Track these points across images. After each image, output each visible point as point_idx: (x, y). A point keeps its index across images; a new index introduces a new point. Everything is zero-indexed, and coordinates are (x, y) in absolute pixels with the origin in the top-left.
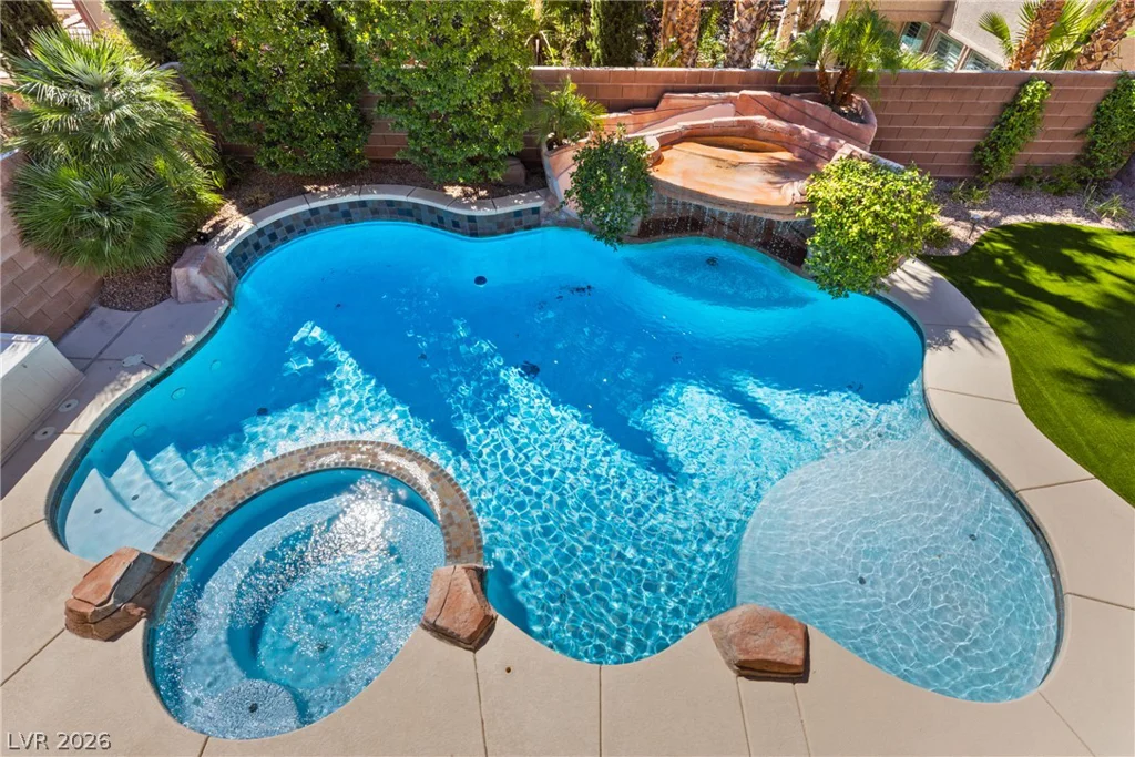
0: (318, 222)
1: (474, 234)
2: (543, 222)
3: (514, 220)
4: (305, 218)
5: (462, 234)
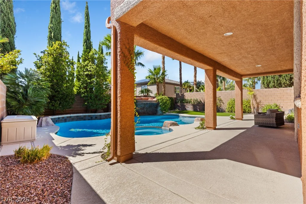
0: (59, 121)
3: (108, 116)
4: (56, 119)
5: (98, 119)
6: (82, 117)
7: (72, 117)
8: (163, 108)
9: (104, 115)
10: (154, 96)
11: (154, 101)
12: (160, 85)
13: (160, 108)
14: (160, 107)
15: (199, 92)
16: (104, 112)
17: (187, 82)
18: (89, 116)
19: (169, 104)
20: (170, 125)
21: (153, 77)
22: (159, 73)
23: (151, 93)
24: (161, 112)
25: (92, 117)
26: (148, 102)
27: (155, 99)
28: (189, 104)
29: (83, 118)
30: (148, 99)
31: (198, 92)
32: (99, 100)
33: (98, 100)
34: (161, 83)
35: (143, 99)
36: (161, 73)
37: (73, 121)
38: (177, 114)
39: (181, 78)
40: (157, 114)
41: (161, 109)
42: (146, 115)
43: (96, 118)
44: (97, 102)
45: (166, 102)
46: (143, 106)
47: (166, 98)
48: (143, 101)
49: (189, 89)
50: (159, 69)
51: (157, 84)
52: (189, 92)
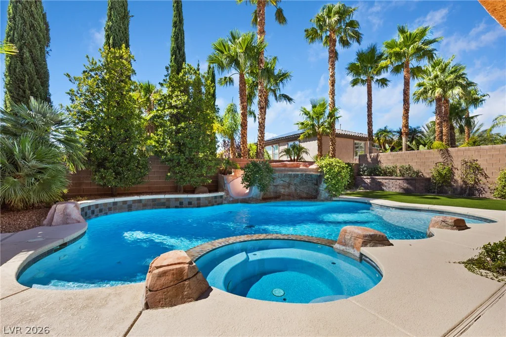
0: (115, 209)
1: (199, 206)
2: (224, 202)
3: (214, 200)
4: (110, 206)
5: (193, 207)
6: (162, 201)
7: (143, 202)
8: (332, 186)
9: (206, 198)
10: (312, 161)
11: (312, 170)
12: (324, 138)
13: (325, 185)
14: (326, 183)
15: (416, 151)
16: (210, 192)
17: (384, 131)
18: (177, 199)
19: (345, 176)
20: (361, 241)
21: (310, 122)
22: (322, 114)
23: (307, 153)
24: (327, 195)
25: (182, 202)
26: (298, 173)
27: (314, 167)
28: (390, 177)
29: (164, 203)
30: (298, 166)
31: (413, 150)
32: (197, 166)
33: (193, 168)
34: (327, 134)
35: (288, 166)
36: (326, 114)
37: (145, 209)
38: (366, 200)
39: (370, 124)
40: (318, 198)
41: (328, 186)
42: (294, 200)
43: (190, 204)
44: (191, 171)
45: (340, 172)
46: (287, 179)
47: (338, 163)
48: (288, 171)
49: (390, 146)
50: (323, 105)
51: (318, 136)
52: (389, 151)
